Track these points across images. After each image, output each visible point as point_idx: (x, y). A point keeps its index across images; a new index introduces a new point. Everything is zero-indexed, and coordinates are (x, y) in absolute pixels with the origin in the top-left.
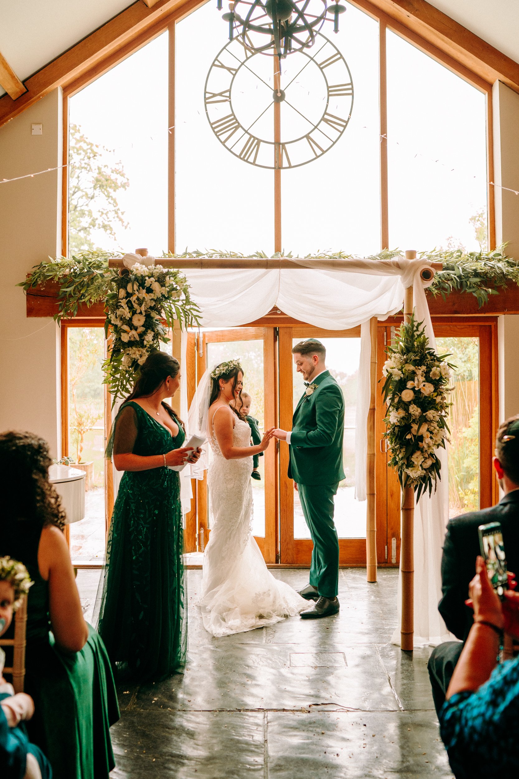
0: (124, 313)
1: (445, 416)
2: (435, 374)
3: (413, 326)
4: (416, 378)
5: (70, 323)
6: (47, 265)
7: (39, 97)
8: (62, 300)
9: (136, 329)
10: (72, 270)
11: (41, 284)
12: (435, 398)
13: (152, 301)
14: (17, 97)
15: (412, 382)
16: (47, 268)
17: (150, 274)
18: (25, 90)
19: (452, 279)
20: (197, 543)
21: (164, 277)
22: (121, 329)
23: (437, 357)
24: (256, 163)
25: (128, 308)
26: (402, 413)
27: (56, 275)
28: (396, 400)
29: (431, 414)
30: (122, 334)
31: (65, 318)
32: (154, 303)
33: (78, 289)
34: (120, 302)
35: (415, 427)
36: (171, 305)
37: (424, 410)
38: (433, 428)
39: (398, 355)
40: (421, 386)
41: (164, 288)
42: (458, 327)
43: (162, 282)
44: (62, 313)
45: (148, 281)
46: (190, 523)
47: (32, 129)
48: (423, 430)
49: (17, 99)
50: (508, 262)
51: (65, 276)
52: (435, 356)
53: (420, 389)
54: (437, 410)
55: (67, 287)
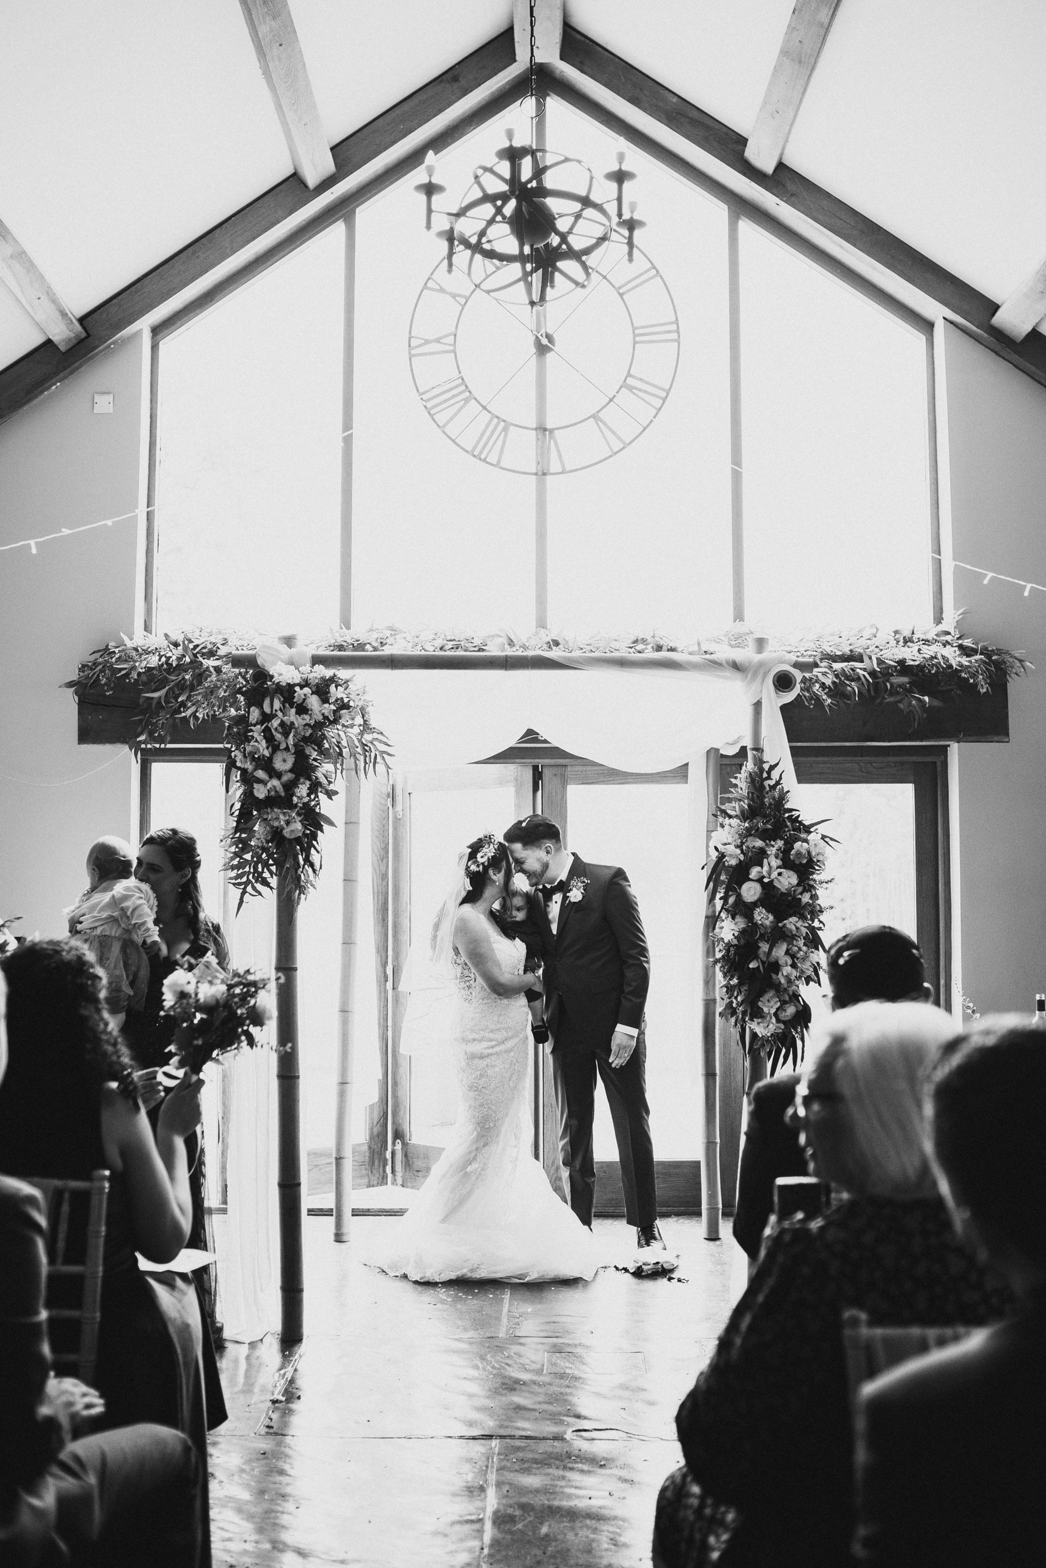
0: (258, 749)
1: (820, 929)
2: (799, 854)
3: (761, 770)
4: (765, 860)
5: (156, 755)
6: (117, 650)
7: (109, 346)
8: (143, 713)
9: (279, 775)
10: (163, 659)
11: (105, 684)
12: (800, 896)
13: (307, 727)
14: (69, 347)
15: (758, 869)
16: (117, 656)
17: (303, 680)
18: (84, 335)
19: (859, 678)
20: (389, 1169)
21: (328, 686)
22: (254, 776)
23: (804, 825)
24: (502, 465)
25: (264, 741)
26: (741, 923)
27: (134, 668)
28: (731, 900)
29: (792, 923)
30: (255, 785)
31: (149, 746)
32: (310, 731)
33: (173, 693)
34: (251, 731)
35: (764, 947)
36: (340, 732)
37: (780, 916)
38: (796, 949)
39: (735, 822)
40: (774, 875)
41: (326, 705)
42: (874, 765)
43: (323, 694)
44: (142, 738)
45: (299, 693)
46: (376, 1130)
47: (93, 403)
48: (780, 952)
49: (70, 349)
50: (961, 647)
51: (150, 669)
52: (801, 823)
53: (773, 880)
54: (803, 917)
55: (153, 691)
